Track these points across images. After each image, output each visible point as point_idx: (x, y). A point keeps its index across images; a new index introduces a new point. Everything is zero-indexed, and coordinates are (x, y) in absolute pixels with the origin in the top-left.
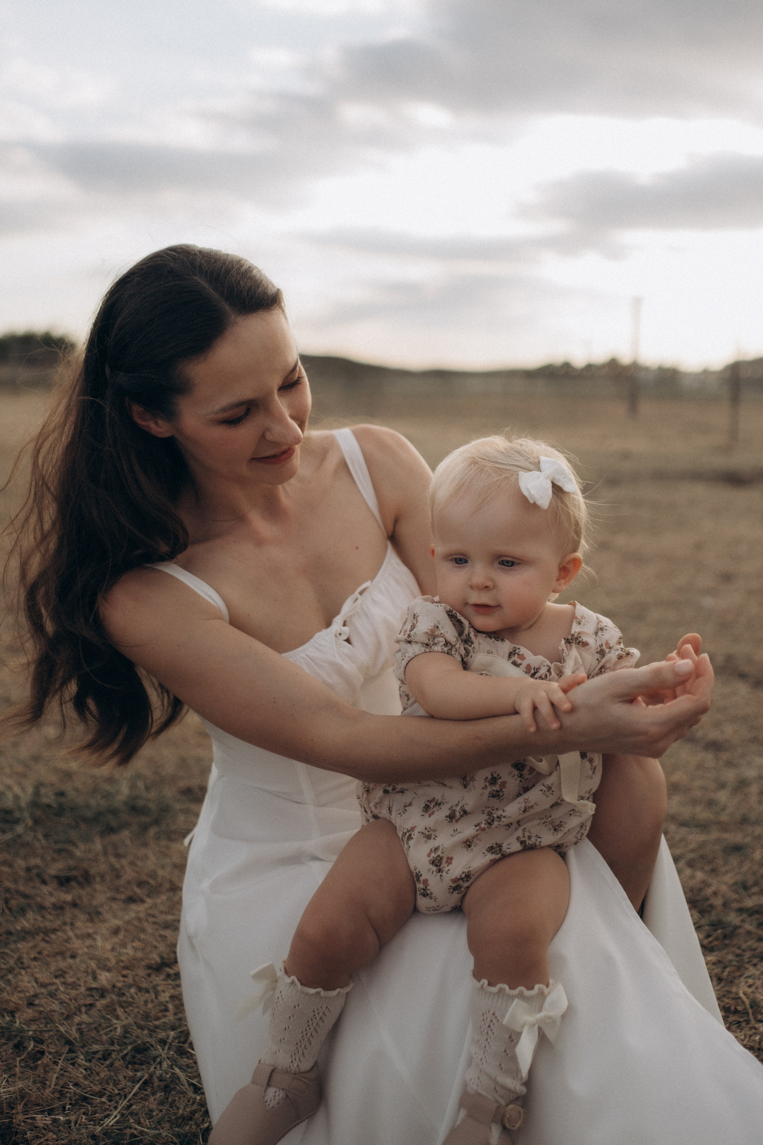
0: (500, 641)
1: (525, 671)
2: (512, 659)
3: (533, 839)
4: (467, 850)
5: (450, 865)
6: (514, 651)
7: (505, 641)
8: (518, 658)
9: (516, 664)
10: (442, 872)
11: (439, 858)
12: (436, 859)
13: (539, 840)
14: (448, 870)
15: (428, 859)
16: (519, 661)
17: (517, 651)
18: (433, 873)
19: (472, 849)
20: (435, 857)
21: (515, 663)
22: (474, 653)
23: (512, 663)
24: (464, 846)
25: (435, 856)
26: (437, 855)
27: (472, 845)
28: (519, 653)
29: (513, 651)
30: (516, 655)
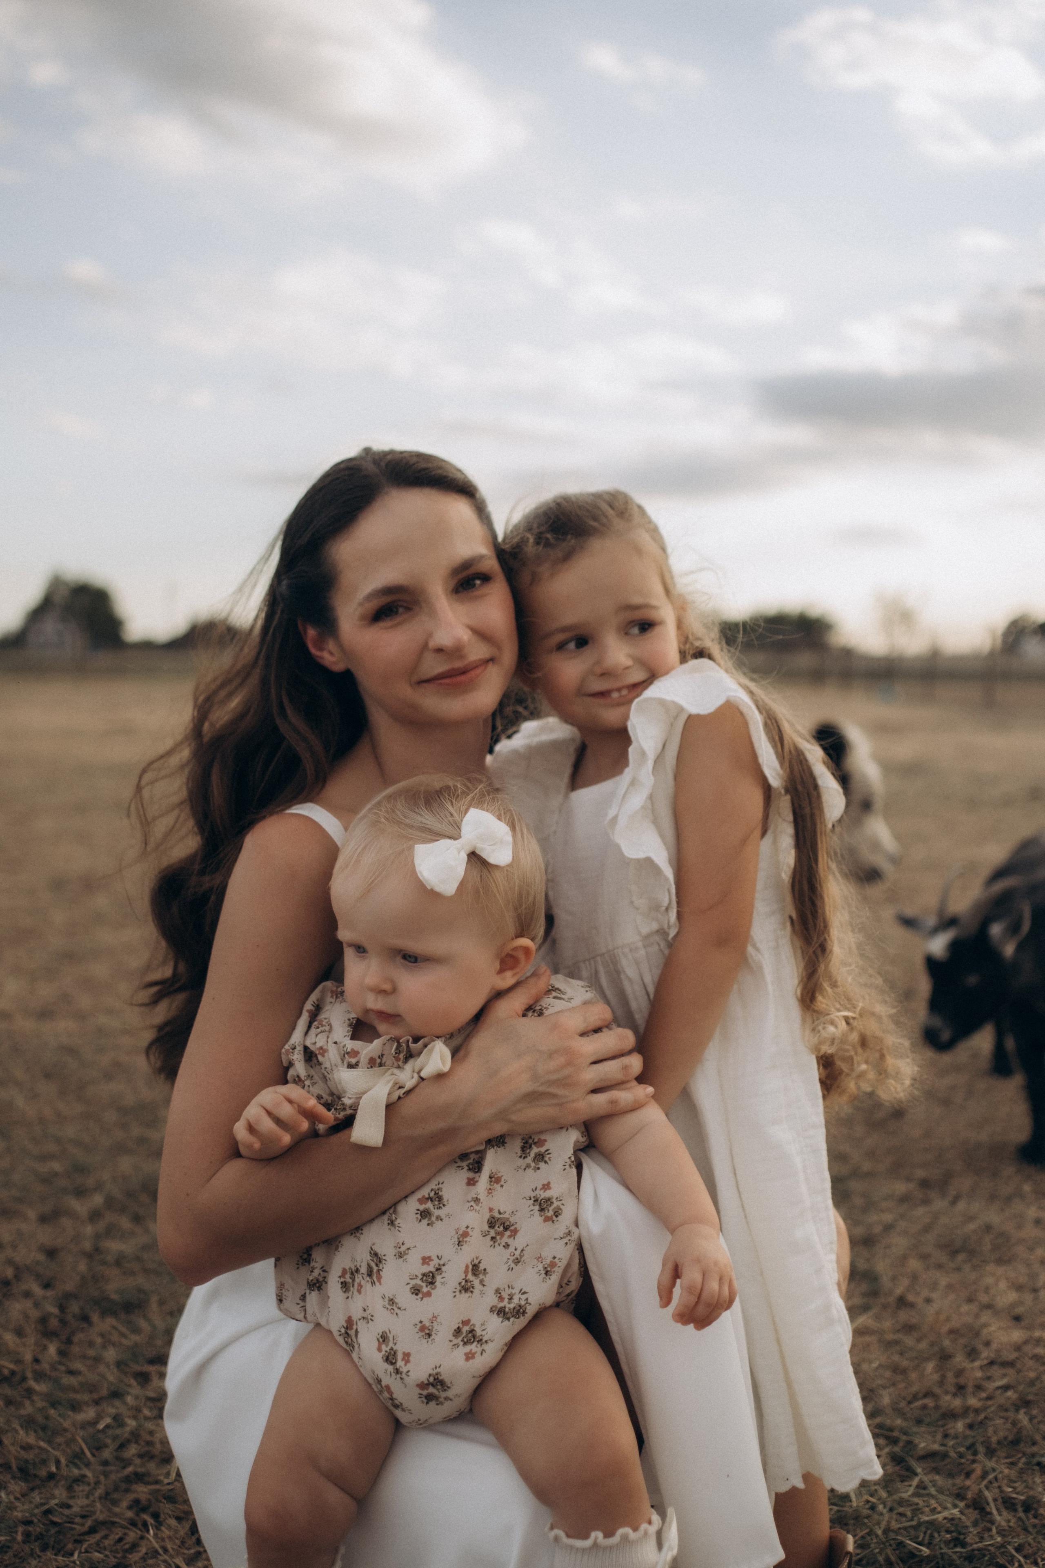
3: (516, 1300)
4: (428, 1342)
5: (408, 1364)
8: (350, 1057)
9: (353, 1066)
10: (401, 1374)
11: (393, 1353)
12: (390, 1353)
13: (524, 1297)
14: (408, 1372)
15: (381, 1355)
16: (353, 1061)
18: (391, 1375)
19: (434, 1339)
20: (388, 1351)
23: (348, 1067)
24: (423, 1336)
25: (388, 1349)
26: (389, 1348)
27: (433, 1333)
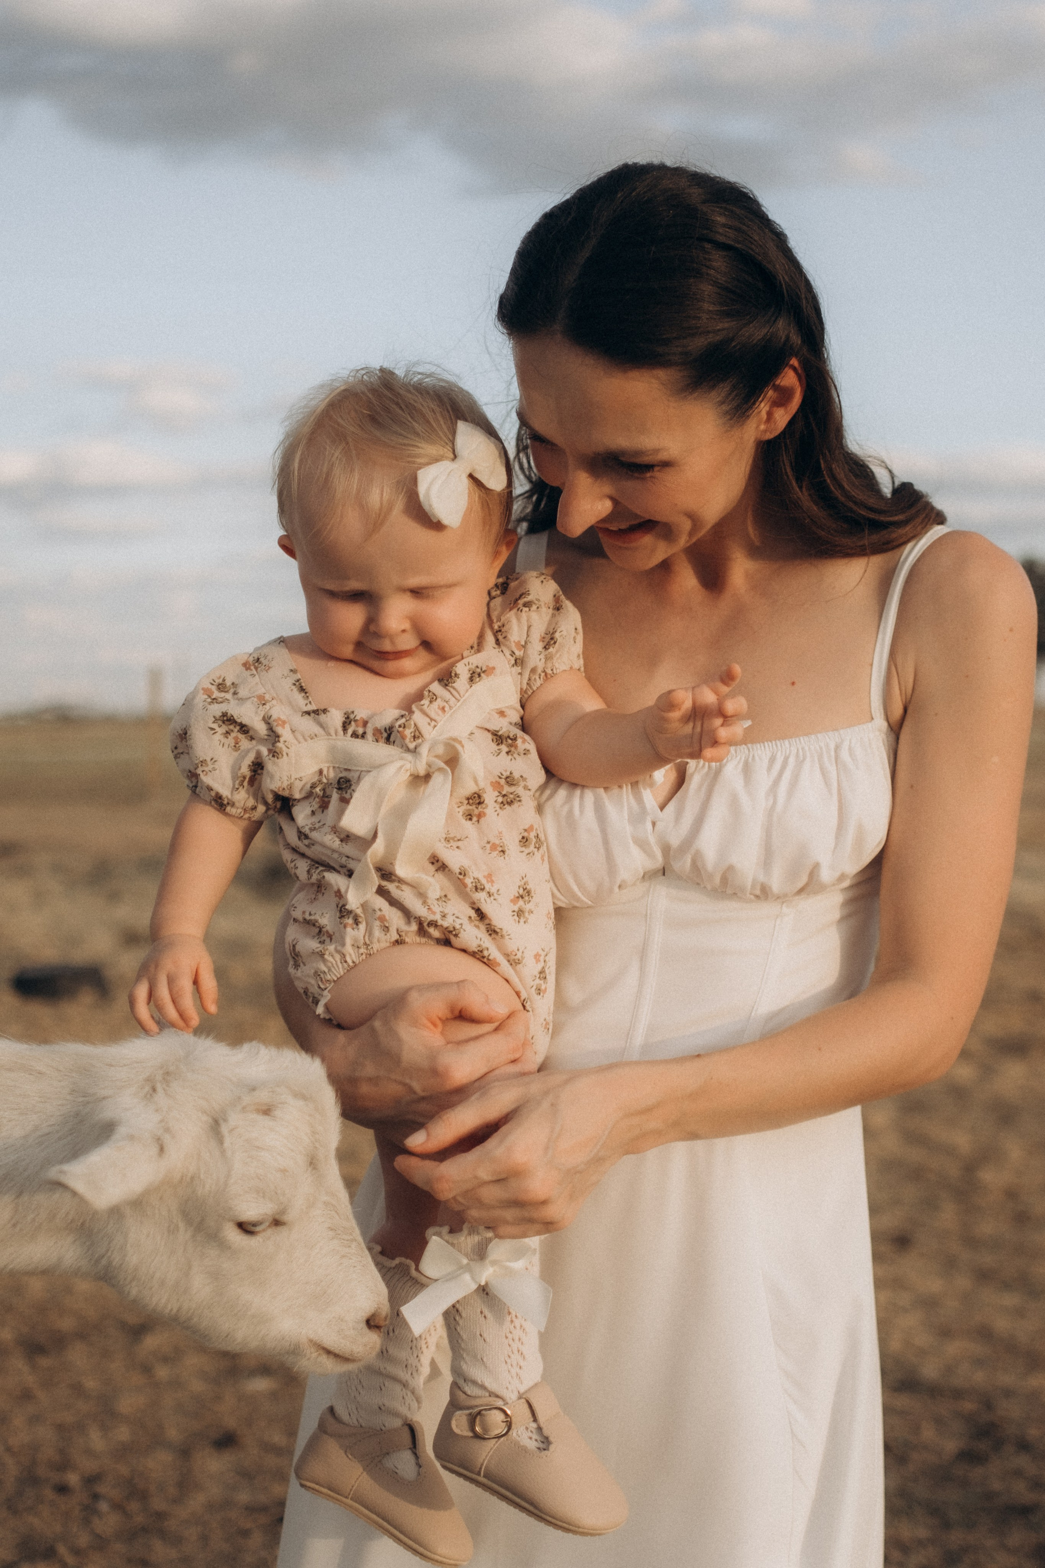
0: (323, 714)
1: (375, 740)
2: (350, 731)
6: (348, 718)
7: (329, 711)
17: (352, 716)
21: (355, 735)
22: (288, 748)
28: (356, 719)
29: (346, 718)
30: (353, 723)
